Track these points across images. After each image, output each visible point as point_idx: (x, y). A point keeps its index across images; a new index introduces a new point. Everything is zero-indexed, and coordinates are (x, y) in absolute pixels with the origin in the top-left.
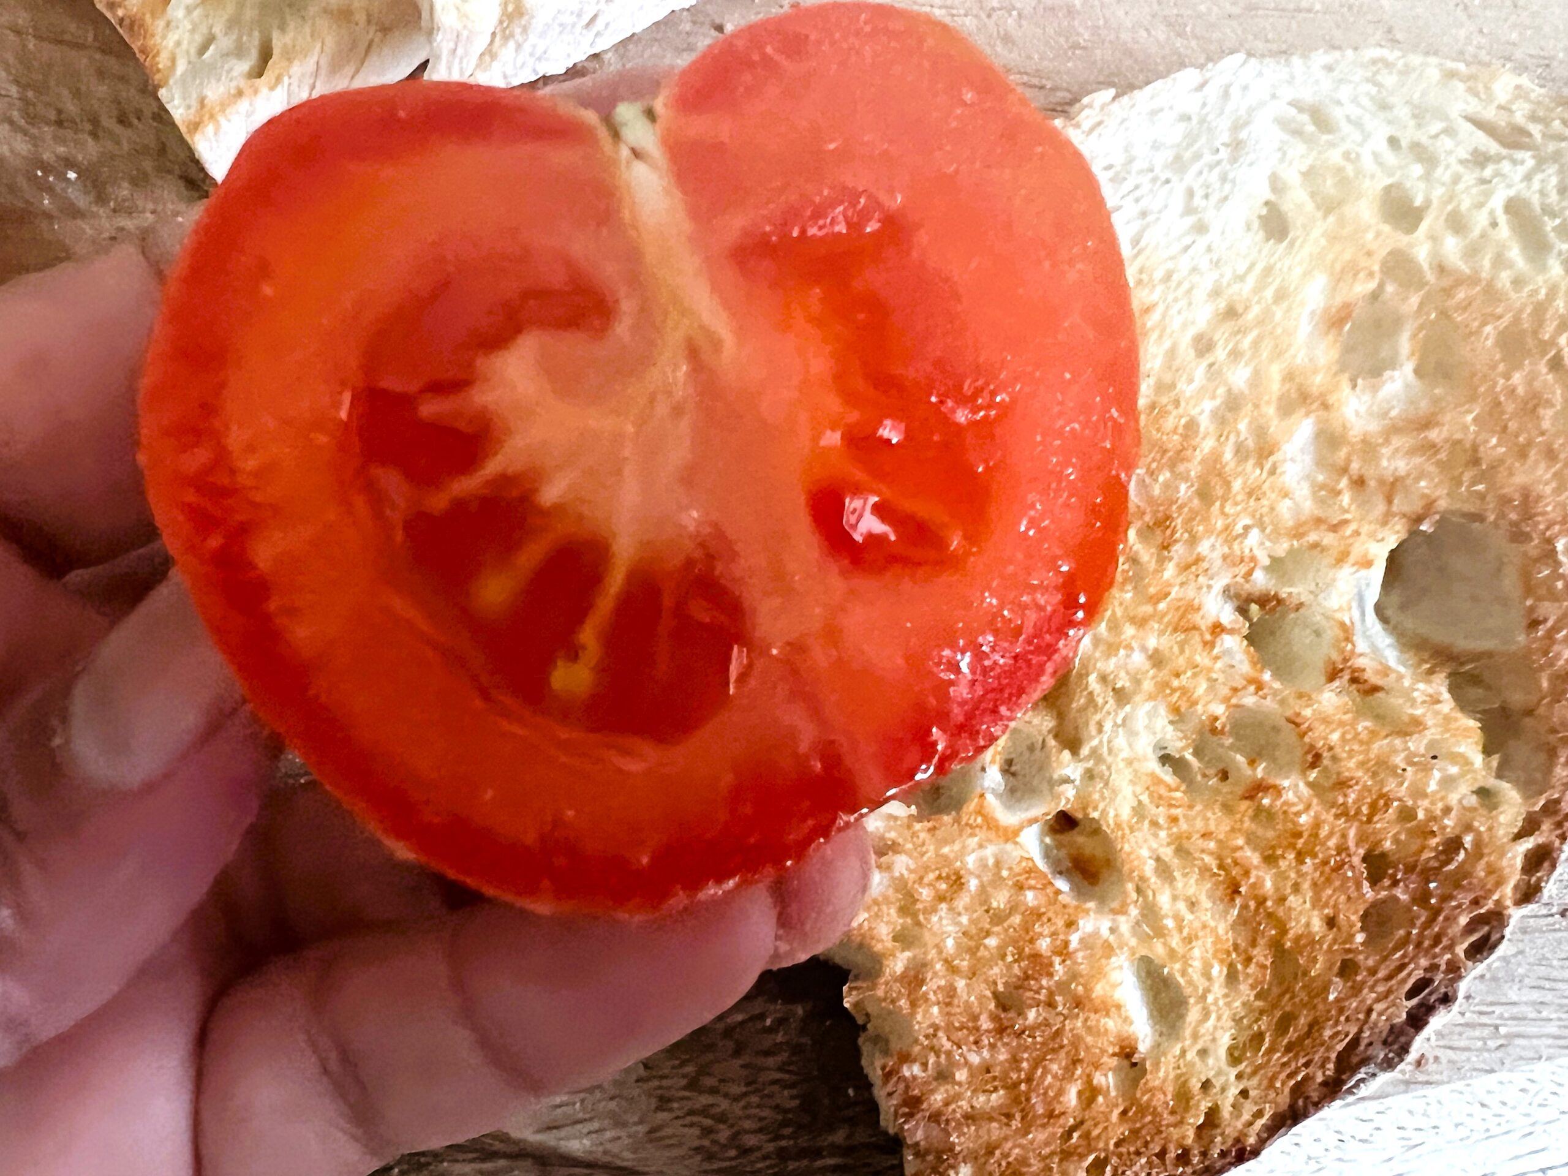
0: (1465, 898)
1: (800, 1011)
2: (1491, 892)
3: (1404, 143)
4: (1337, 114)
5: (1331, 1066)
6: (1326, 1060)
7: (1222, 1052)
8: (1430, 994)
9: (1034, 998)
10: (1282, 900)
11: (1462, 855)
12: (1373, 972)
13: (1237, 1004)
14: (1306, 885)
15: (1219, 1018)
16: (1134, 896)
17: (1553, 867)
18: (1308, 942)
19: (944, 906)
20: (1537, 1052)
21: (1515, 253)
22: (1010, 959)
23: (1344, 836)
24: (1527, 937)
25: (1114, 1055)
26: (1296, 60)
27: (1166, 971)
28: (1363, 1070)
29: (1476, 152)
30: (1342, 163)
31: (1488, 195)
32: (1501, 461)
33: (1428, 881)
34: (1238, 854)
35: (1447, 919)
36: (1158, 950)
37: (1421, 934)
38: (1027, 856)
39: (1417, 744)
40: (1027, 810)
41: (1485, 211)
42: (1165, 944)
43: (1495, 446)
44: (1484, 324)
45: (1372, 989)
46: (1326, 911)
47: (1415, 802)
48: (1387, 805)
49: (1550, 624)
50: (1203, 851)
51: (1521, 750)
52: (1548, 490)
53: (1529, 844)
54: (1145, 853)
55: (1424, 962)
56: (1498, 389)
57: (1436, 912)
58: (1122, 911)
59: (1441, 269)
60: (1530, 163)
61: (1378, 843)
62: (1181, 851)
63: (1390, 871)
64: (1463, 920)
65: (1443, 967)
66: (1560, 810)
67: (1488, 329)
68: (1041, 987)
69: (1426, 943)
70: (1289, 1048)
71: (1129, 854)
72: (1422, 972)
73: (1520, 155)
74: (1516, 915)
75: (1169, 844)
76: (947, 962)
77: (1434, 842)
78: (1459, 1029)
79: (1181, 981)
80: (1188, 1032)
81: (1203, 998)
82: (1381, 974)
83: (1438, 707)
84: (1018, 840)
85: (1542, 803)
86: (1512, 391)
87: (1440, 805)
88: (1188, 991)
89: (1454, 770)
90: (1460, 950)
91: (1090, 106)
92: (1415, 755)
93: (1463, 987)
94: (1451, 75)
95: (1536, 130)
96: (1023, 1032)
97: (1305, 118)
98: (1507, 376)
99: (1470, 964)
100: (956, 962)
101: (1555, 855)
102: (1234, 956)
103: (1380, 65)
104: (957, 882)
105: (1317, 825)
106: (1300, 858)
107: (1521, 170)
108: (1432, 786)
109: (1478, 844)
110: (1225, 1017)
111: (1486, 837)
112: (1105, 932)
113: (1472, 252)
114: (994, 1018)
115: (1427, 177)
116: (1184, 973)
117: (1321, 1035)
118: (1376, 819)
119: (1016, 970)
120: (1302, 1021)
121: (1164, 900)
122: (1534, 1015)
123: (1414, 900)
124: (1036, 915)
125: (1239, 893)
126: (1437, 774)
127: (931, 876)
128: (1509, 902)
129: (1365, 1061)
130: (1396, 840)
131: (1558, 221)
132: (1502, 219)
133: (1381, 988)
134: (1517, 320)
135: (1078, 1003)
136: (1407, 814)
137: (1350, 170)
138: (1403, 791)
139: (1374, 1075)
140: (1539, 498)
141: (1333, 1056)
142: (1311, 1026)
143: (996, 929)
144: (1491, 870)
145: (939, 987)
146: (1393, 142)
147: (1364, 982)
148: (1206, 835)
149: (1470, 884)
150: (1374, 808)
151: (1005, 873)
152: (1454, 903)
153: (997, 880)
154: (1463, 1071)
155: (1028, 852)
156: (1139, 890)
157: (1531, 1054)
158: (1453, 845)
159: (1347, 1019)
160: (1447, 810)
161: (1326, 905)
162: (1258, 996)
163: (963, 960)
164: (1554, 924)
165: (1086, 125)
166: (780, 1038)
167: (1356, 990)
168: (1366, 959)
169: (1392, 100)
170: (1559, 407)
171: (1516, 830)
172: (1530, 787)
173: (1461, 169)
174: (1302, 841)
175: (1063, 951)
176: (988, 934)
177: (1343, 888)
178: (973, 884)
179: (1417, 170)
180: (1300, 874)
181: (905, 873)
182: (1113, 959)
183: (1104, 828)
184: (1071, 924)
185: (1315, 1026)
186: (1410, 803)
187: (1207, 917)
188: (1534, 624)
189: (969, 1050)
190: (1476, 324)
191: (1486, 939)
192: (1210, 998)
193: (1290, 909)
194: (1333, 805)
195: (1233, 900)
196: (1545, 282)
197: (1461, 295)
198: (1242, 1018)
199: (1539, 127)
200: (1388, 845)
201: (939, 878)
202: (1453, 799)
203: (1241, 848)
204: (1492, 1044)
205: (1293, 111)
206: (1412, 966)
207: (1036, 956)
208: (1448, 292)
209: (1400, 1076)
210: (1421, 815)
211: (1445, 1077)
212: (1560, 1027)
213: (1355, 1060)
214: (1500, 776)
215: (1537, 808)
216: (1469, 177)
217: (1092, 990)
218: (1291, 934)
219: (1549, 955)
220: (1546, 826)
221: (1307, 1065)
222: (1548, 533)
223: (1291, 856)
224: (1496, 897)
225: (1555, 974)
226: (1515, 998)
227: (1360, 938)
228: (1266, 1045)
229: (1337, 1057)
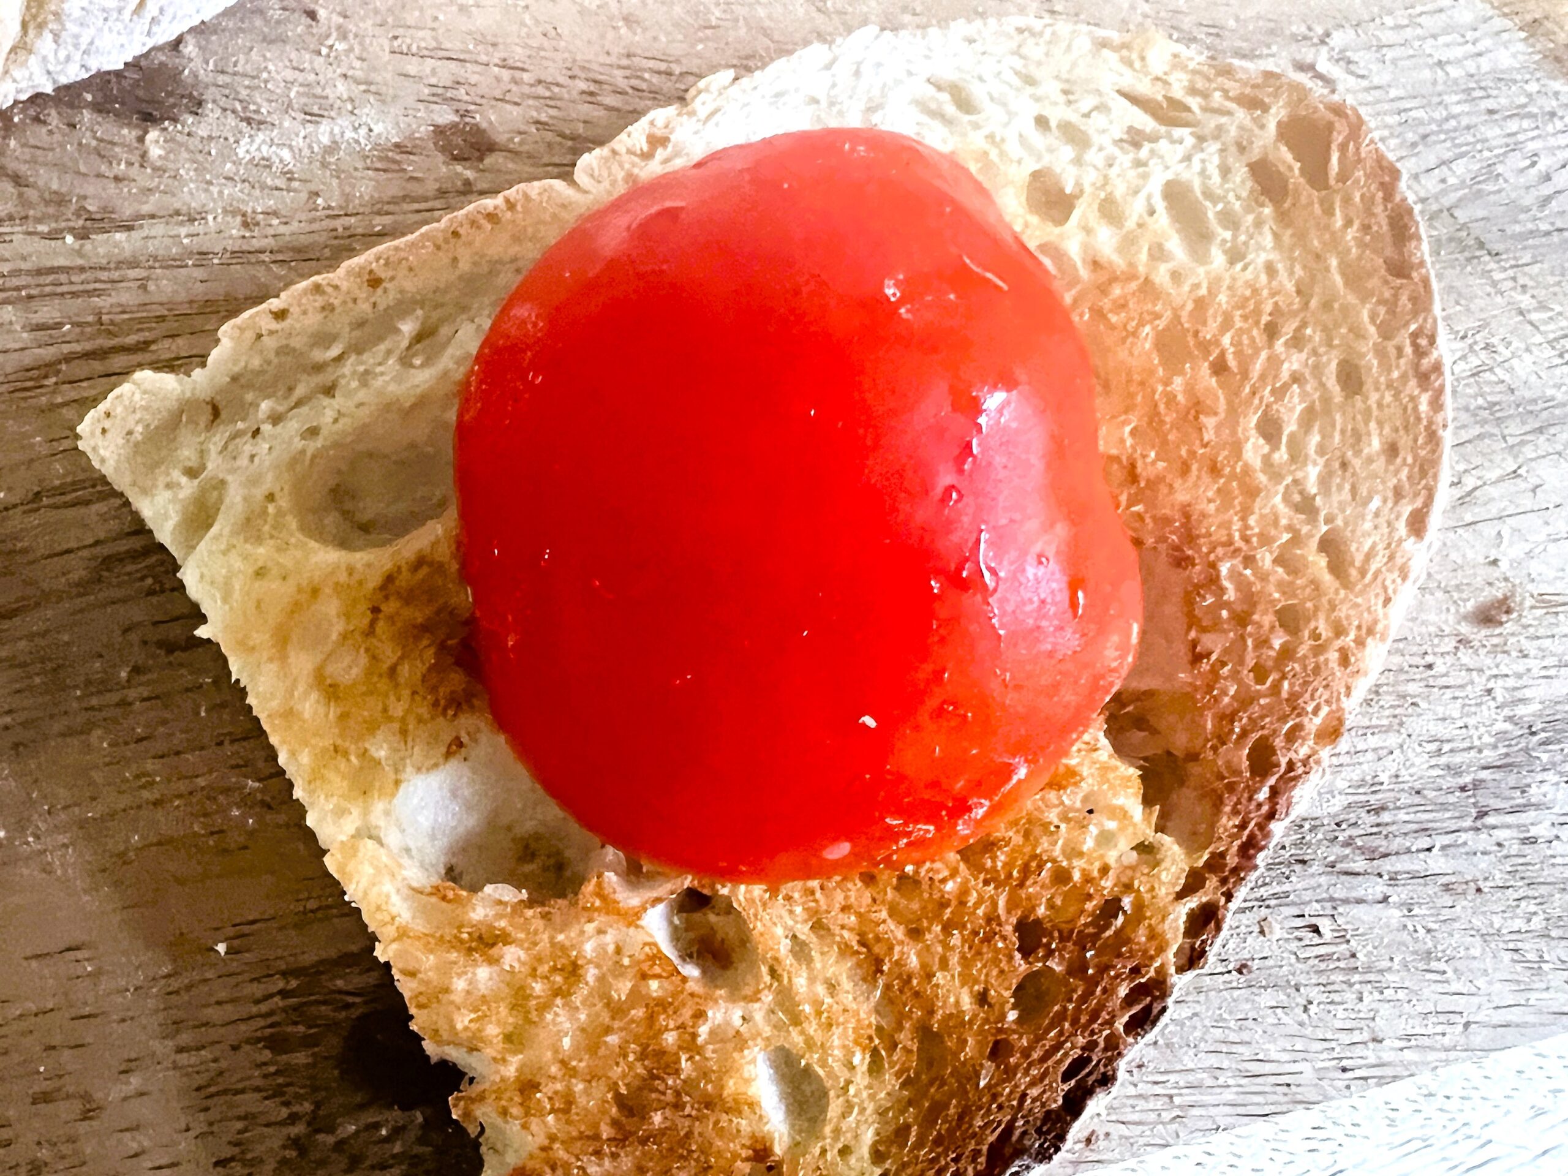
0: (1124, 967)
1: (419, 1118)
2: (1152, 958)
3: (1053, 124)
4: (977, 92)
5: (982, 1160)
6: (977, 1153)
7: (865, 1151)
8: (1090, 1073)
9: (659, 1100)
10: (930, 976)
11: (1120, 919)
12: (1026, 1053)
13: (882, 1095)
14: (954, 960)
15: (862, 1110)
16: (767, 979)
17: (1218, 929)
18: (956, 1022)
19: (559, 1001)
20: (1214, 1122)
21: (1175, 245)
22: (631, 1058)
23: (995, 904)
24: (1202, 997)
25: (747, 1159)
26: (933, 31)
27: (803, 1063)
28: (1017, 1162)
29: (1130, 129)
30: (987, 147)
31: (1145, 177)
32: (1160, 479)
33: (1084, 949)
34: (882, 927)
35: (1105, 991)
36: (796, 1039)
37: (1078, 1009)
38: (649, 940)
39: (1072, 798)
40: (652, 888)
41: (1142, 197)
42: (802, 1032)
43: (1153, 463)
44: (1141, 324)
45: (1026, 1072)
46: (976, 988)
47: (1070, 864)
48: (1040, 867)
49: (1214, 657)
50: (843, 927)
51: (1186, 798)
52: (1212, 507)
53: (1192, 903)
54: (779, 931)
55: (1081, 1041)
56: (1157, 397)
57: (1094, 982)
58: (755, 998)
59: (1096, 265)
60: (1190, 141)
61: (1033, 908)
62: (818, 927)
63: (1045, 940)
64: (1123, 991)
65: (1102, 1044)
66: (1226, 865)
67: (1147, 329)
68: (667, 1087)
69: (1083, 1019)
70: (938, 1141)
71: (762, 934)
72: (1079, 1052)
73: (1178, 132)
74: (1181, 983)
75: (806, 921)
76: (563, 1063)
77: (1089, 906)
78: (1131, 1102)
79: (821, 1072)
80: (828, 1130)
81: (845, 1089)
82: (1035, 1055)
83: (1095, 755)
84: (639, 923)
85: (1206, 857)
86: (1171, 399)
87: (1097, 865)
88: (828, 1083)
89: (1111, 825)
90: (1119, 1025)
91: (707, 90)
92: (1072, 809)
93: (1122, 1065)
94: (1104, 44)
95: (1194, 103)
96: (648, 1139)
97: (945, 97)
98: (1167, 383)
99: (1130, 1040)
100: (574, 1063)
101: (1220, 914)
102: (877, 1041)
103: (1026, 34)
104: (573, 971)
105: (964, 892)
106: (947, 929)
107: (1180, 151)
108: (1089, 844)
109: (1139, 906)
110: (869, 1111)
111: (1147, 897)
112: (737, 1021)
113: (1128, 242)
114: (615, 1123)
115: (1078, 161)
116: (823, 1063)
117: (971, 1126)
118: (1028, 883)
119: (640, 1070)
120: (952, 1111)
121: (801, 983)
122: (1210, 1082)
123: (1070, 972)
124: (662, 1005)
125: (882, 972)
126: (1093, 830)
127: (544, 969)
128: (1172, 970)
129: (1020, 1152)
130: (1051, 905)
131: (1220, 206)
132: (1160, 205)
133: (1034, 1072)
134: (1177, 318)
135: (709, 1103)
136: (1061, 876)
137: (994, 155)
138: (1057, 852)
139: (1028, 1168)
140: (1204, 515)
141: (985, 1148)
142: (961, 1117)
143: (617, 1024)
144: (1152, 935)
145: (556, 1093)
146: (1042, 122)
147: (1017, 1066)
148: (845, 909)
149: (1131, 951)
150: (1026, 871)
151: (626, 961)
152: (1112, 973)
153: (618, 969)
154: (1135, 1147)
155: (651, 936)
156: (773, 972)
157: (1210, 1125)
158: (1112, 907)
159: (1000, 1107)
160: (1105, 870)
161: (976, 981)
162: (903, 1085)
163: (581, 1060)
164: (1230, 982)
165: (702, 112)
166: (397, 1148)
167: (1009, 1073)
168: (1020, 1038)
169: (1037, 73)
170: (1222, 415)
171: (1178, 888)
172: (1192, 841)
173: (1116, 151)
174: (949, 910)
175: (690, 1045)
176: (608, 1030)
177: (996, 961)
178: (591, 974)
179: (1068, 152)
180: (946, 946)
181: (516, 965)
182: (746, 1052)
183: (735, 905)
184: (700, 1015)
185: (965, 1114)
186: (1065, 864)
187: (848, 999)
188: (1197, 658)
189: (590, 1161)
190: (1134, 324)
191: (1148, 1009)
192: (852, 1090)
193: (937, 986)
194: (981, 868)
195: (875, 980)
196: (1208, 273)
197: (1117, 291)
198: (887, 1110)
199: (1199, 99)
200: (1041, 911)
201: (554, 969)
202: (1112, 857)
203: (884, 921)
204: (1166, 1116)
205: (931, 90)
206: (1069, 1045)
207: (661, 1053)
208: (1103, 290)
209: (1069, 1156)
210: (1077, 876)
211: (1116, 1155)
212: (1237, 1093)
213: (1008, 1151)
214: (1160, 828)
215: (1200, 863)
216: (1125, 159)
217: (722, 1087)
218: (939, 1015)
219: (1225, 1016)
220: (1212, 882)
221: (956, 1160)
222: (1212, 557)
223: (937, 929)
224: (1157, 964)
225: (1233, 1037)
226: (1191, 1066)
227: (1012, 1016)
228: (912, 1139)
229: (989, 1150)
